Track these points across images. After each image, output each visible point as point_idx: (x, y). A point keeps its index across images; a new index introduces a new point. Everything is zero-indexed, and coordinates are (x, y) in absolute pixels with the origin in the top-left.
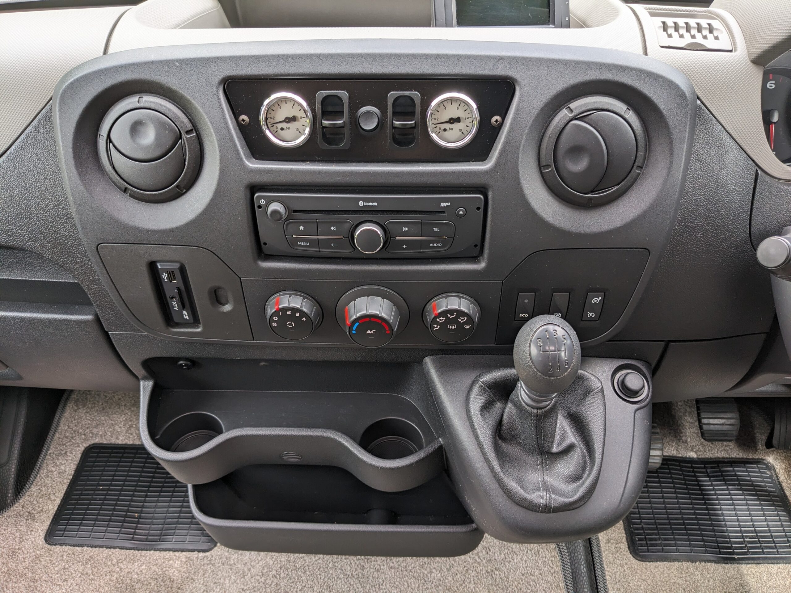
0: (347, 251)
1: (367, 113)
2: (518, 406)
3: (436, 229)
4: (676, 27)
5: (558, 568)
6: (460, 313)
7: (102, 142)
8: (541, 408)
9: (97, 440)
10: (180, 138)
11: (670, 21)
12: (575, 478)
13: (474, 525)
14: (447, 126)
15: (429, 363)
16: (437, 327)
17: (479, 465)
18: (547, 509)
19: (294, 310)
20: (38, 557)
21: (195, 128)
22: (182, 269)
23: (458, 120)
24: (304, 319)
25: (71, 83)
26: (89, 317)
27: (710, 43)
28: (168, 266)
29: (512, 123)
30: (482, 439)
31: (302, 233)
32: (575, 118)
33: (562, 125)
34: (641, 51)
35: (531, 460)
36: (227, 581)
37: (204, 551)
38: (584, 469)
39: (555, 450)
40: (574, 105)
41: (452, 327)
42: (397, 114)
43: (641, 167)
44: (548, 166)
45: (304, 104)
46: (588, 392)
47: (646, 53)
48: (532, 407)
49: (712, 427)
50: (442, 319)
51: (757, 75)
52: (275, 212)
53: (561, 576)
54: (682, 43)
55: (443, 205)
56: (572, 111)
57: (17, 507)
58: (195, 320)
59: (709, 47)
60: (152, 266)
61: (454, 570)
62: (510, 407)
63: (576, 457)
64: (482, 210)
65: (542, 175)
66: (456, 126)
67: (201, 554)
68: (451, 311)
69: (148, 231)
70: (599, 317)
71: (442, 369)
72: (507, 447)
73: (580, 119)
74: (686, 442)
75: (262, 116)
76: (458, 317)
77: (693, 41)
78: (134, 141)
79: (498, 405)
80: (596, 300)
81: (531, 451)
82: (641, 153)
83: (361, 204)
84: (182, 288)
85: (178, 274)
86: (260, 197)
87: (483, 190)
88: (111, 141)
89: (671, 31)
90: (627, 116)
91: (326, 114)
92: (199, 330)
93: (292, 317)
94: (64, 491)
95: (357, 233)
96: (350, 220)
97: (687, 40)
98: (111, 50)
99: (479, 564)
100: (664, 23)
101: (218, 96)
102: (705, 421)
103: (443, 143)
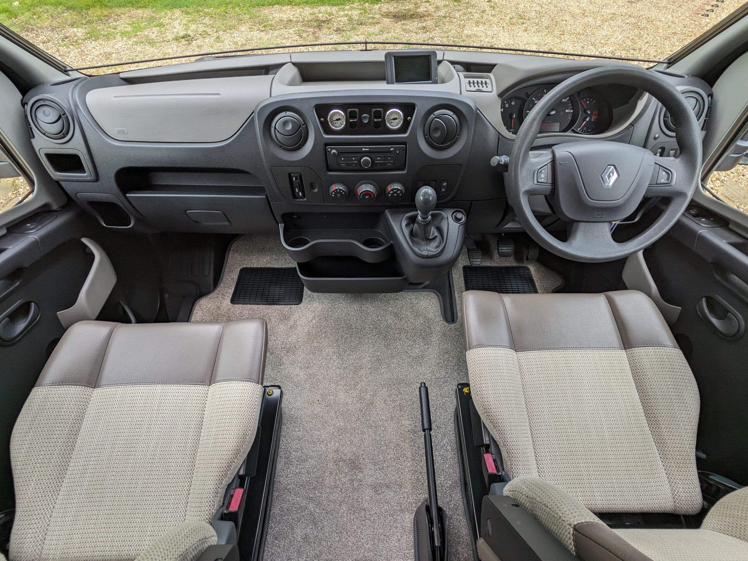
0: (358, 167)
1: (365, 117)
2: (418, 223)
3: (389, 158)
4: (474, 83)
5: (438, 305)
6: (398, 190)
7: (273, 129)
8: (425, 222)
9: (245, 266)
10: (300, 127)
11: (471, 80)
12: (437, 247)
13: (404, 277)
14: (393, 121)
15: (387, 212)
16: (390, 195)
17: (405, 245)
18: (428, 257)
19: (340, 190)
20: (229, 309)
21: (305, 123)
22: (301, 176)
23: (396, 119)
24: (343, 193)
25: (261, 108)
26: (264, 197)
27: (485, 89)
28: (296, 175)
29: (414, 120)
30: (405, 235)
31: (343, 161)
32: (436, 118)
33: (431, 120)
34: (459, 93)
35: (423, 243)
36: (308, 314)
37: (297, 305)
38: (440, 244)
39: (430, 238)
40: (436, 113)
41: (395, 195)
42: (375, 117)
43: (458, 135)
44: (427, 135)
45: (343, 113)
46: (443, 218)
47: (461, 94)
48: (422, 222)
49: (503, 251)
50: (392, 192)
51: (499, 102)
52: (334, 153)
53: (439, 308)
54: (474, 89)
55: (392, 149)
56: (434, 115)
57: (216, 291)
58: (304, 196)
59: (484, 90)
60: (290, 174)
61: (397, 307)
62: (416, 225)
63: (438, 240)
64: (405, 151)
65: (425, 138)
66: (396, 121)
67: (296, 306)
68: (395, 189)
69: (290, 161)
70: (446, 191)
71: (392, 214)
72: (414, 239)
73: (438, 118)
74: (494, 260)
75: (328, 119)
76: (397, 191)
77: (479, 88)
78: (284, 127)
79: (412, 225)
80: (445, 184)
81: (423, 240)
82: (458, 130)
83: (363, 149)
84: (300, 182)
85: (299, 178)
86: (328, 148)
87: (405, 144)
88: (276, 129)
89: (472, 85)
90: (453, 117)
91: (351, 117)
92: (305, 200)
93: (339, 192)
94: (235, 285)
95: (362, 160)
96: (359, 155)
97: (477, 88)
98: (272, 95)
99: (407, 304)
100: (469, 81)
101: (313, 111)
102: (500, 248)
103: (391, 127)
